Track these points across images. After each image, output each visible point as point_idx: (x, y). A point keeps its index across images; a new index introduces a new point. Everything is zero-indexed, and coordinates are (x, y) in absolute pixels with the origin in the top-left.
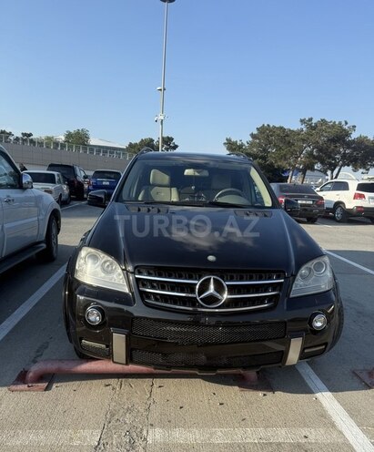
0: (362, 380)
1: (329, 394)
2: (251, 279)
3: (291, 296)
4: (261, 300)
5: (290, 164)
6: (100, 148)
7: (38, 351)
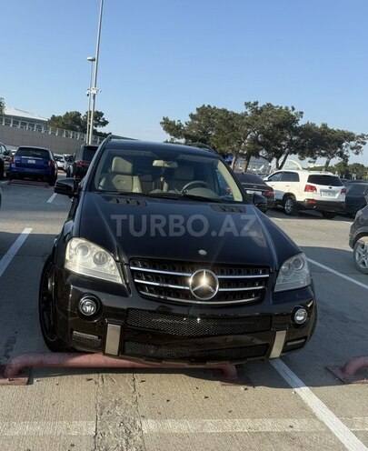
0: (335, 376)
1: (307, 388)
2: (240, 273)
3: (275, 291)
4: (248, 294)
5: (233, 149)
6: (17, 120)
7: (7, 346)
